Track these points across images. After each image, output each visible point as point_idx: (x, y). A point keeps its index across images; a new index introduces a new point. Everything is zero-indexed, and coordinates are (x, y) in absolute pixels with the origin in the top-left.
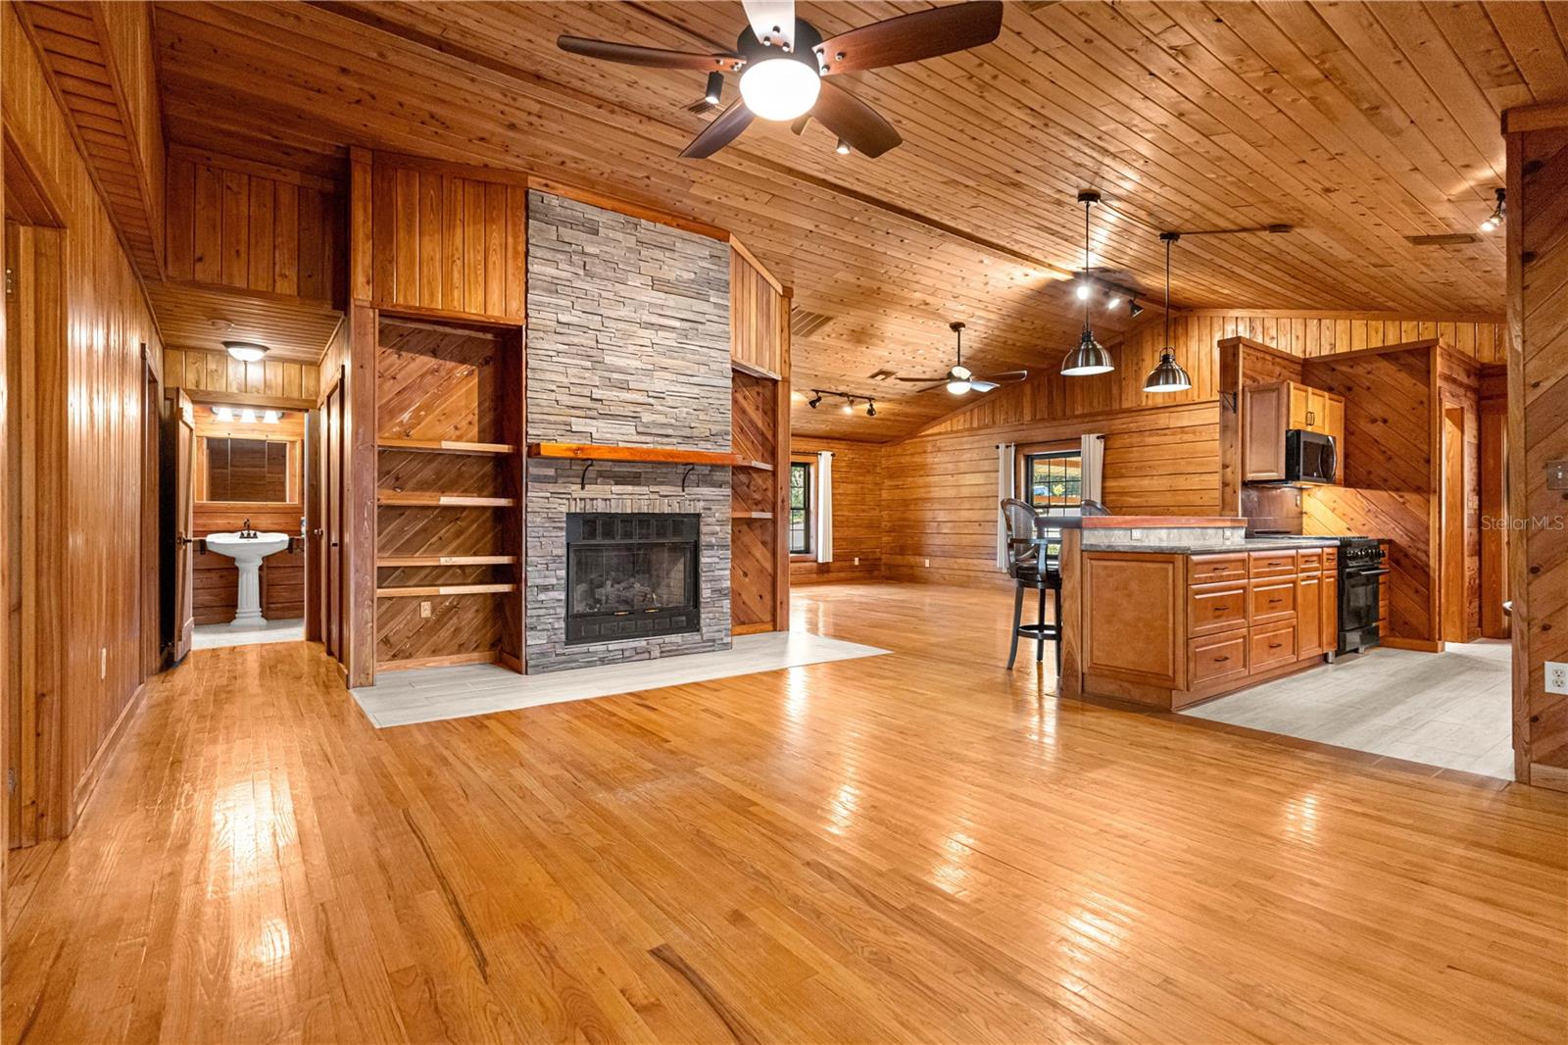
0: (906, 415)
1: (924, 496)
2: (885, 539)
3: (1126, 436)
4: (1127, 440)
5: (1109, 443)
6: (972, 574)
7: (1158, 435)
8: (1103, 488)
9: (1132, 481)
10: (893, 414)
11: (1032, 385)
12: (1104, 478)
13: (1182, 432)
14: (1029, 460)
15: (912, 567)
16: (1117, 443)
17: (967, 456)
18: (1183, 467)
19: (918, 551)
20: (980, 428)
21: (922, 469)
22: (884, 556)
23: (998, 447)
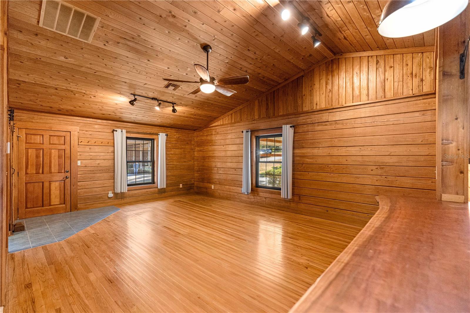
0: (200, 115)
1: (211, 155)
2: (196, 175)
3: (305, 126)
4: (306, 128)
5: (297, 129)
6: (232, 193)
7: (322, 125)
8: (293, 153)
9: (309, 150)
10: (192, 114)
11: (258, 100)
12: (294, 148)
13: (336, 123)
14: (258, 138)
15: (207, 188)
16: (300, 130)
17: (230, 136)
18: (336, 142)
19: (210, 181)
20: (235, 123)
21: (210, 143)
22: (195, 183)
23: (242, 132)
